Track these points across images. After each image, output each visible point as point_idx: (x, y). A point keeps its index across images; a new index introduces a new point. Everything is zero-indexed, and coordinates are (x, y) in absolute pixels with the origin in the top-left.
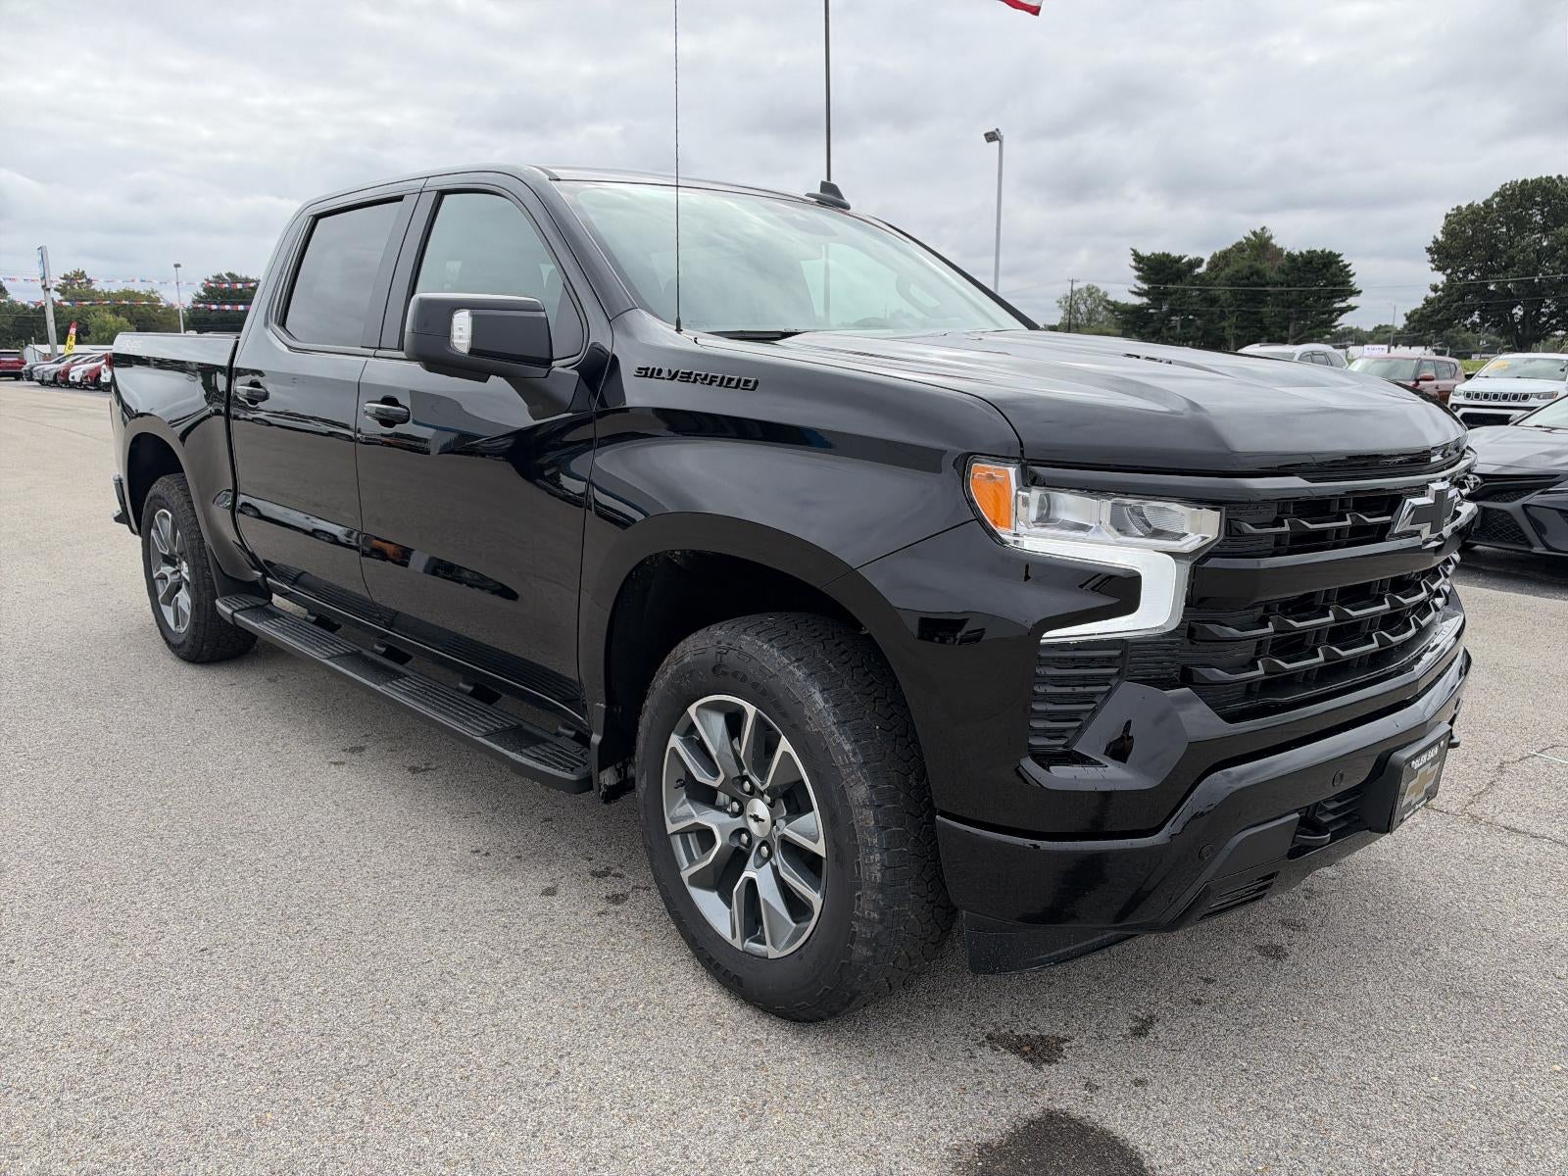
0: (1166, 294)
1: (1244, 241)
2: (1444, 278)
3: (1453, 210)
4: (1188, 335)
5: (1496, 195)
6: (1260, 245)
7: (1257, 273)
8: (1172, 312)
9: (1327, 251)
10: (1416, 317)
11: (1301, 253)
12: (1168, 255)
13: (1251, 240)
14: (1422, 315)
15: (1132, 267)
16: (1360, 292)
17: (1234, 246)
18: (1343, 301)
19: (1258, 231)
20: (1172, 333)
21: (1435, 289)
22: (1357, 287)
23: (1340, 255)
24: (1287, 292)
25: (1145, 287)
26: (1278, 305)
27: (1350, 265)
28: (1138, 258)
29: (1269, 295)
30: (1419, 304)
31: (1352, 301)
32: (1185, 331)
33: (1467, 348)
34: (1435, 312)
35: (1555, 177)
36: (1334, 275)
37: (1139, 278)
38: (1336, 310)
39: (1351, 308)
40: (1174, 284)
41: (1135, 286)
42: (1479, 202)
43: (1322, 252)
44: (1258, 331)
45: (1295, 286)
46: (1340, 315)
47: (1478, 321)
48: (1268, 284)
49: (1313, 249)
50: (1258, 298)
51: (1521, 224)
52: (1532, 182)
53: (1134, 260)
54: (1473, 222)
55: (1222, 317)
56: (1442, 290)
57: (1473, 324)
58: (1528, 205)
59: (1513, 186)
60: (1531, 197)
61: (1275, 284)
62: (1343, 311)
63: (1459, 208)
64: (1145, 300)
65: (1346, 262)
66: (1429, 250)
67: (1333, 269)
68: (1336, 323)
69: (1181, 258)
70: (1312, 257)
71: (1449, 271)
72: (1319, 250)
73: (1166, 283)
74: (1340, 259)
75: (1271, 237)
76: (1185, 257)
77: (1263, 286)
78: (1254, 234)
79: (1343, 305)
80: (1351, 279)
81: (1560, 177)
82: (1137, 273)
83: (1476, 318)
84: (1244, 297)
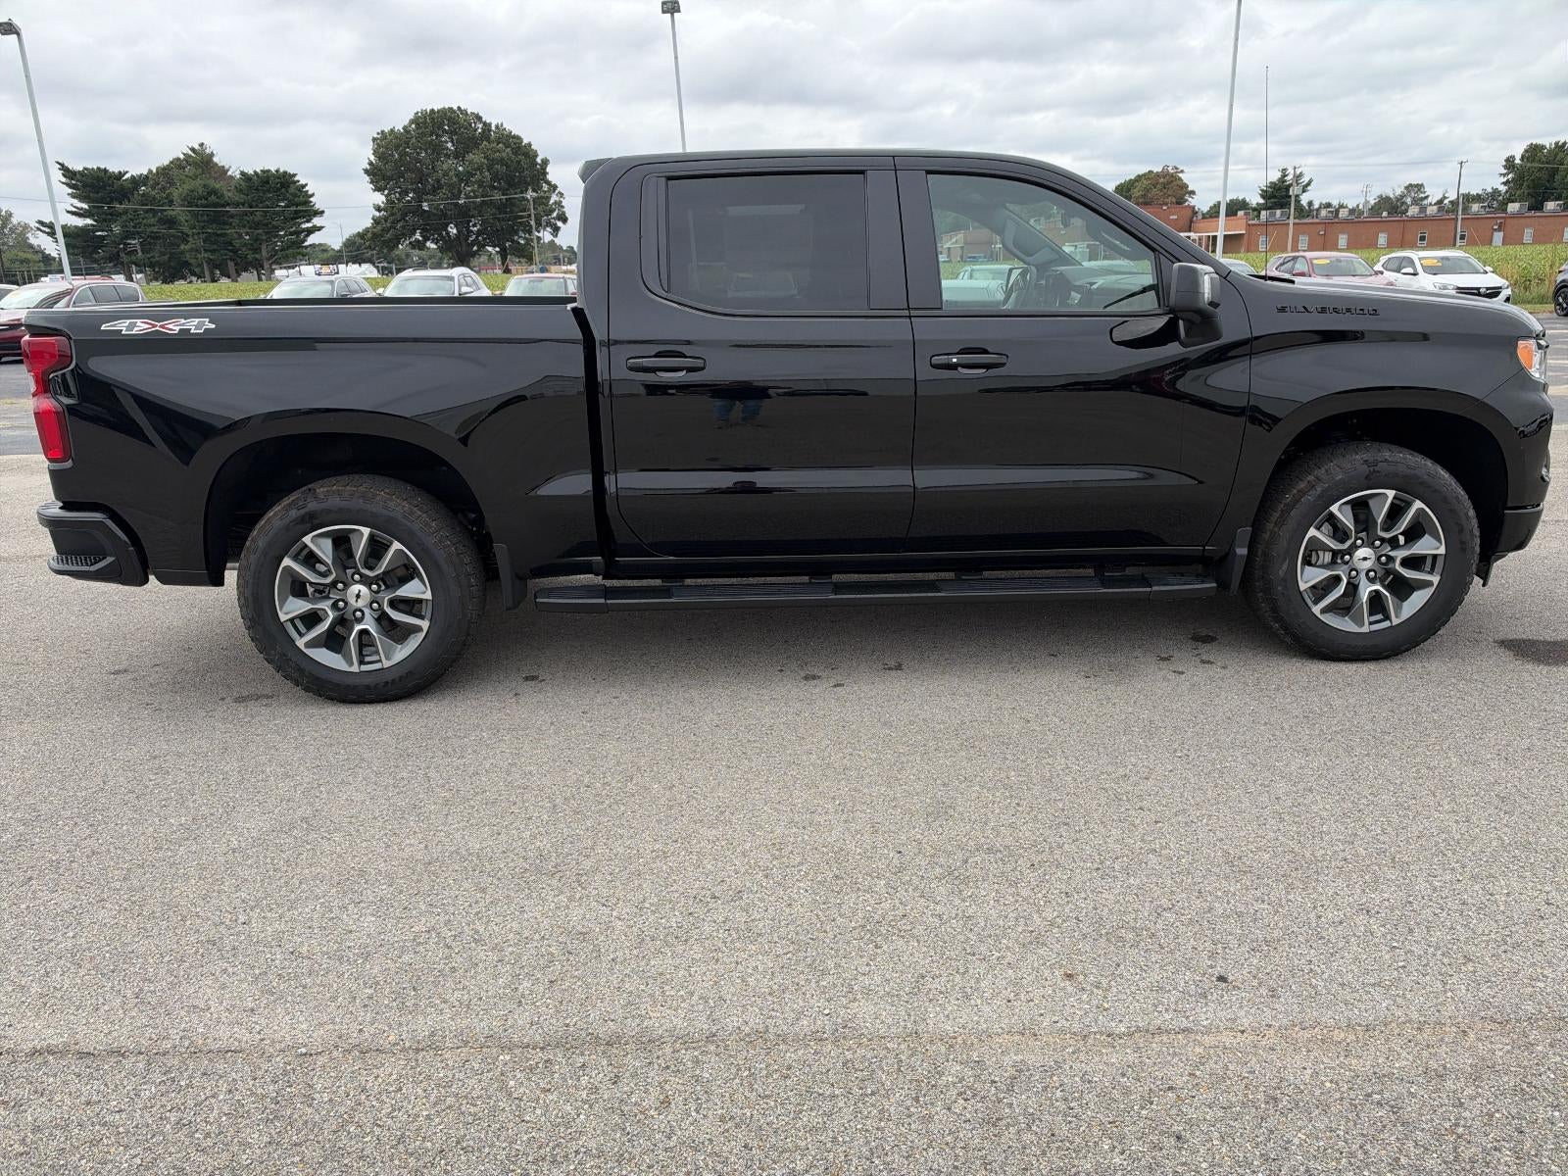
0: (113, 216)
1: (182, 157)
2: (384, 199)
3: (378, 134)
4: (153, 260)
5: (412, 122)
6: (200, 162)
7: (214, 192)
8: (128, 235)
9: (281, 171)
10: (369, 235)
11: (255, 172)
12: (105, 170)
13: (191, 156)
14: (374, 234)
15: (63, 183)
16: (323, 212)
17: (171, 162)
18: (308, 221)
19: (197, 147)
20: (133, 258)
21: (378, 209)
22: (318, 206)
23: (295, 175)
24: (252, 213)
25: (85, 206)
26: (244, 227)
27: (306, 185)
28: (67, 172)
29: (232, 217)
30: (369, 223)
31: (317, 221)
32: (149, 256)
33: (404, 264)
34: (386, 230)
35: (455, 108)
36: (295, 195)
37: (73, 196)
38: (303, 230)
39: (320, 229)
40: (121, 204)
41: (72, 205)
42: (399, 127)
43: (277, 171)
44: (231, 254)
45: (257, 206)
46: (307, 235)
47: (421, 239)
48: (228, 204)
49: (266, 168)
50: (219, 219)
51: (437, 149)
52: (439, 111)
53: (63, 175)
54: (397, 147)
55: (185, 239)
56: (385, 210)
57: (417, 241)
58: (440, 132)
59: (424, 113)
60: (440, 127)
61: (237, 205)
62: (310, 231)
63: (383, 132)
64: (89, 221)
65: (302, 182)
66: (366, 171)
67: (292, 189)
68: (306, 244)
69: (121, 175)
70: (268, 177)
71: (386, 192)
72: (273, 169)
73: (111, 202)
74: (296, 179)
75: (212, 155)
76: (127, 172)
77: (223, 206)
78: (193, 150)
79: (309, 225)
80: (311, 199)
81: (459, 108)
82: (70, 191)
83: (418, 236)
84: (205, 218)
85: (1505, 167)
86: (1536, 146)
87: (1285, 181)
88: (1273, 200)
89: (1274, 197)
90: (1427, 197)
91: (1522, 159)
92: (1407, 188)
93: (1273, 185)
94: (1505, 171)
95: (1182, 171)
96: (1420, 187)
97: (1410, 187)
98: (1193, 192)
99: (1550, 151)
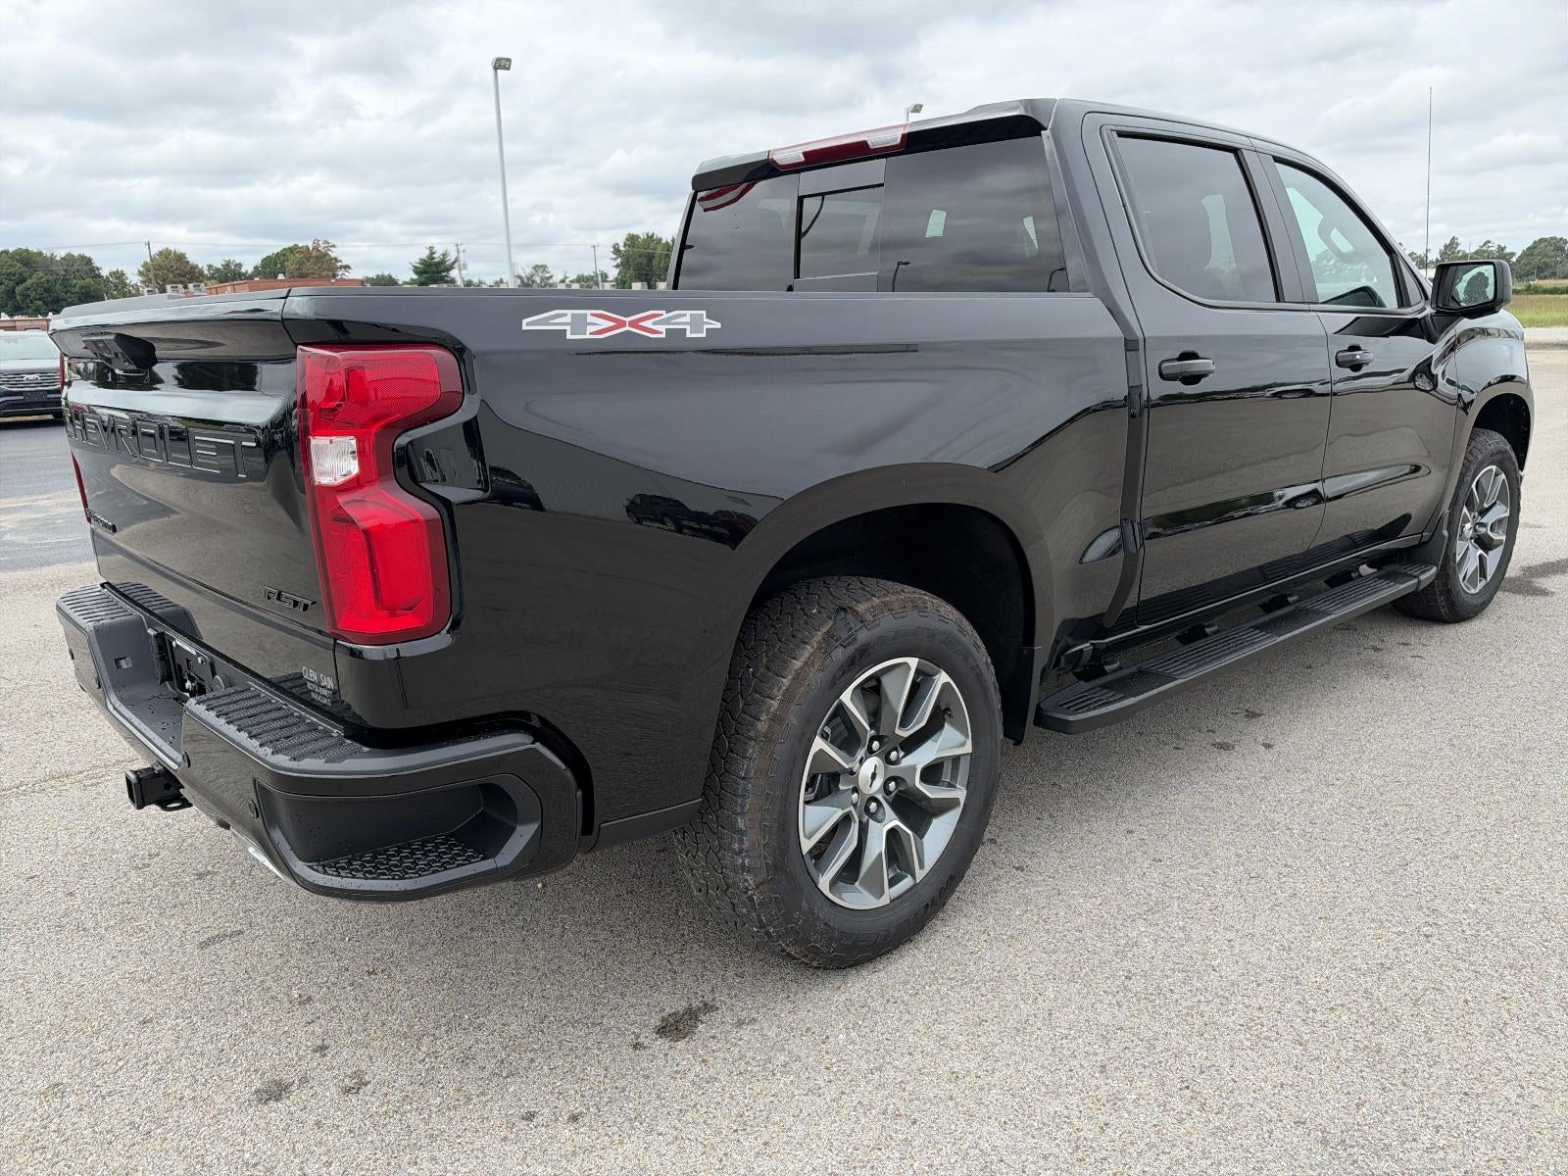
85: (614, 253)
86: (633, 236)
87: (434, 258)
88: (426, 275)
89: (425, 272)
90: (551, 277)
91: (625, 245)
92: (534, 268)
93: (423, 262)
94: (614, 256)
95: (334, 246)
96: (544, 267)
97: (536, 267)
98: (347, 267)
99: (644, 240)
